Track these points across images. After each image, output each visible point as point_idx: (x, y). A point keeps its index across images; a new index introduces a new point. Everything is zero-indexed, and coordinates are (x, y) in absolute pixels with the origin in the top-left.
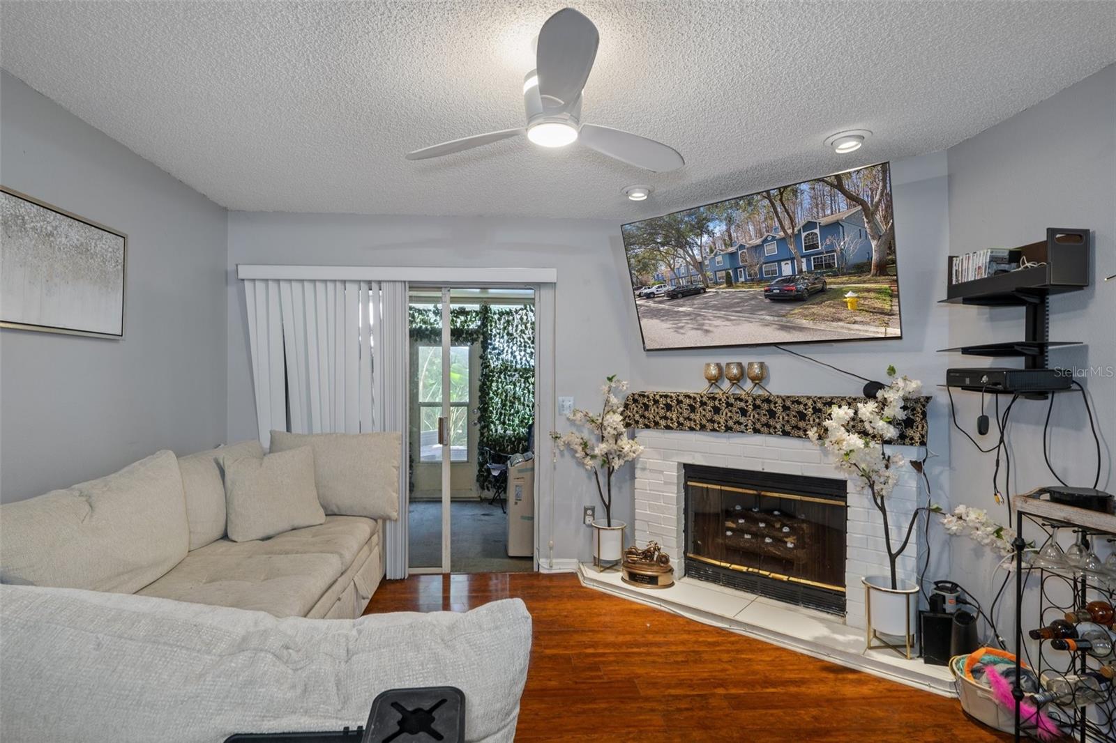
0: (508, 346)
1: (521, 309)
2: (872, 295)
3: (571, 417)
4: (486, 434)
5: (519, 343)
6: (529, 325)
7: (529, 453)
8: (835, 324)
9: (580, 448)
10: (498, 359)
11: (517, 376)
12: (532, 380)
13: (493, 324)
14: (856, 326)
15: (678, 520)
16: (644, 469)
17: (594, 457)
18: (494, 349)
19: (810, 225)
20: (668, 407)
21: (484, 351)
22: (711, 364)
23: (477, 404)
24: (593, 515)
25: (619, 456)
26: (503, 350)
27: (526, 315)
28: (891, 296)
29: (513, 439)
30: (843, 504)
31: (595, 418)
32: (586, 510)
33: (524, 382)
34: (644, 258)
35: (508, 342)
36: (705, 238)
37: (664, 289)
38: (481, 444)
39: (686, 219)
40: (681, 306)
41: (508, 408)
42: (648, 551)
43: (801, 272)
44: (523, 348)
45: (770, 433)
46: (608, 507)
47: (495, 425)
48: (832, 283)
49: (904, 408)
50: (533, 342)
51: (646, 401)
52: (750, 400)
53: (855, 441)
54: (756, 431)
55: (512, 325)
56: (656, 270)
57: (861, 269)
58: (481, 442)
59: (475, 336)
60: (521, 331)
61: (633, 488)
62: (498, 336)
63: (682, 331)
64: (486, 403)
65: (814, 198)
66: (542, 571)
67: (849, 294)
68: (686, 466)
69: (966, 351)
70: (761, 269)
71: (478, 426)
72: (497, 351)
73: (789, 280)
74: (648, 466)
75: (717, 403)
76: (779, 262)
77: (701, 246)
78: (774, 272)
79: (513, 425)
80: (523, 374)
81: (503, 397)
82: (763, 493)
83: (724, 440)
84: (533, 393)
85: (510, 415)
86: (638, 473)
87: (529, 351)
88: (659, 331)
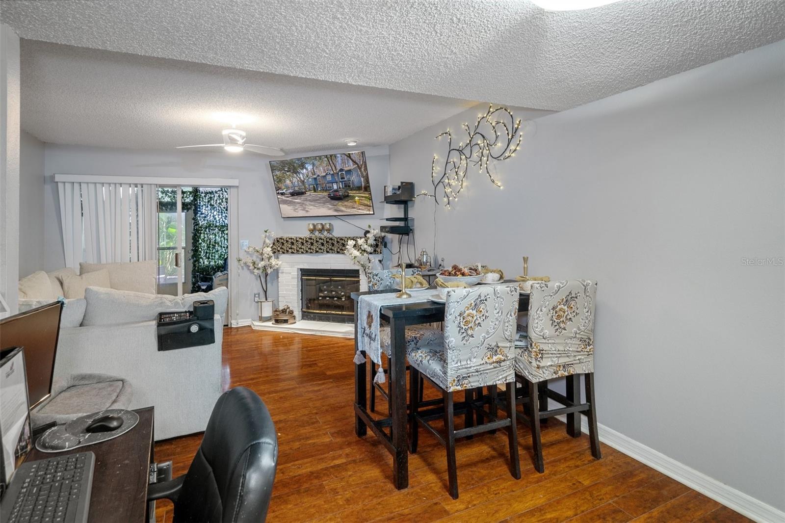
0: (211, 212)
1: (219, 191)
2: (364, 199)
3: (247, 250)
4: (197, 265)
5: (218, 211)
6: (224, 200)
7: (226, 272)
8: (353, 210)
9: (252, 265)
10: (204, 220)
11: (217, 229)
12: (226, 232)
13: (201, 199)
14: (360, 211)
15: (298, 294)
16: (282, 273)
17: (258, 269)
18: (202, 214)
19: (341, 170)
20: (292, 244)
21: (195, 215)
22: (310, 224)
23: (191, 247)
24: (259, 297)
25: (271, 268)
26: (208, 215)
27: (222, 194)
28: (369, 199)
29: (215, 267)
30: (358, 279)
31: (259, 250)
32: (255, 295)
33: (222, 233)
34: (280, 176)
35: (211, 210)
36: (305, 170)
37: (289, 191)
38: (194, 271)
39: (297, 162)
40: (296, 199)
41: (211, 249)
42: (284, 309)
43: (340, 188)
44: (220, 214)
45: (332, 253)
46: (266, 292)
47: (203, 259)
48: (351, 193)
49: (375, 240)
50: (227, 210)
51: (282, 241)
52: (325, 239)
53: (356, 253)
54: (328, 252)
55: (213, 200)
56: (285, 182)
57: (359, 188)
58: (194, 270)
59: (189, 206)
60: (219, 203)
61: (278, 282)
62: (204, 206)
63: (297, 211)
64: (197, 247)
65: (342, 160)
66: (233, 326)
67: (356, 198)
68: (301, 269)
69: (387, 220)
70: (326, 185)
71: (192, 261)
72: (204, 215)
73: (336, 191)
74: (284, 271)
75: (312, 241)
76: (332, 183)
77: (303, 174)
78: (331, 187)
79: (215, 259)
80: (221, 228)
81: (208, 243)
82: (332, 278)
83: (316, 257)
84: (227, 240)
85: (213, 253)
86: (280, 275)
87: (224, 215)
88: (287, 210)
